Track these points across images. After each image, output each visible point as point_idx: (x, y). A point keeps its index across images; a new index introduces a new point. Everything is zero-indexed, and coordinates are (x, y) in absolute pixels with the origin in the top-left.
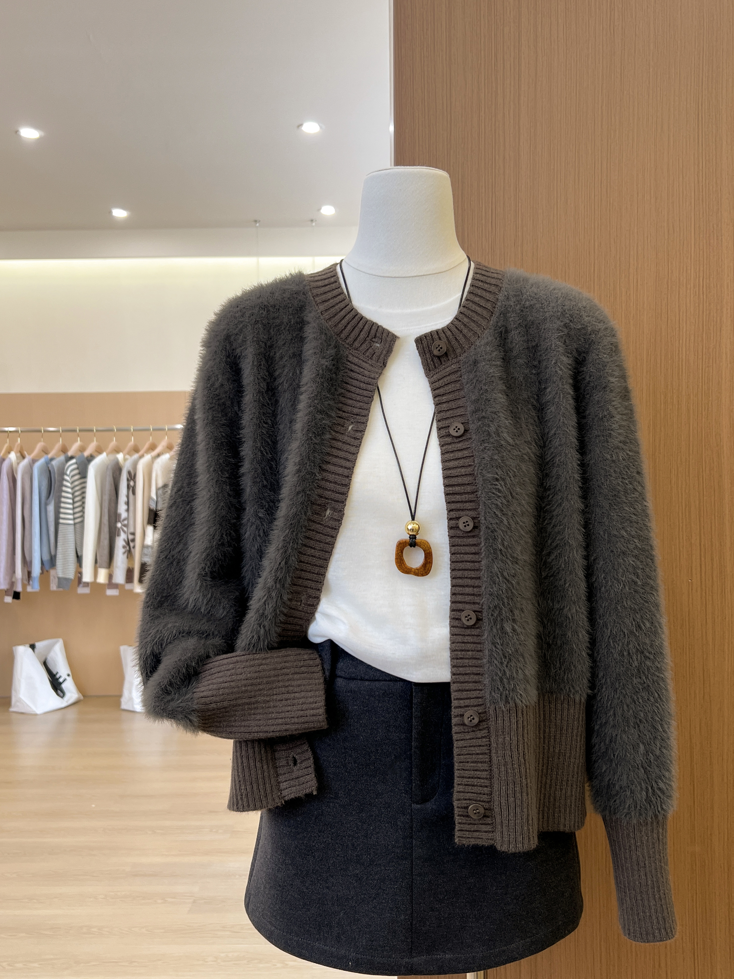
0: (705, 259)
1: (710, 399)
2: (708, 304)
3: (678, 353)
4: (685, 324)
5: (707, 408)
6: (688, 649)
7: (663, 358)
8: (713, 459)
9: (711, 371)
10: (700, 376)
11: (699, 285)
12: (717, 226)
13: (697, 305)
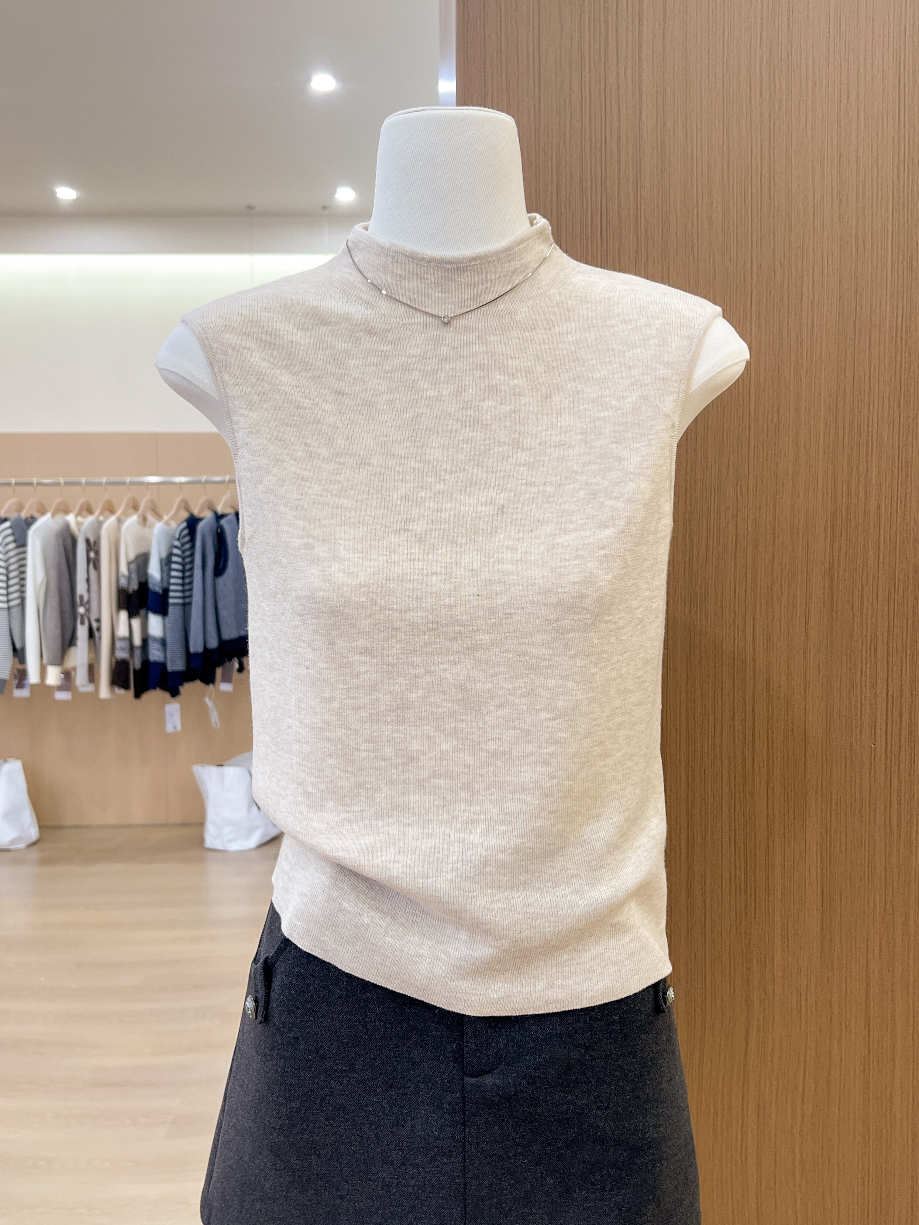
0: (906, 289)
1: (909, 490)
2: (907, 355)
3: (868, 425)
4: (877, 382)
5: (903, 503)
6: (867, 841)
7: (847, 432)
8: (908, 574)
9: (911, 449)
10: (897, 457)
11: (897, 327)
13: (893, 355)
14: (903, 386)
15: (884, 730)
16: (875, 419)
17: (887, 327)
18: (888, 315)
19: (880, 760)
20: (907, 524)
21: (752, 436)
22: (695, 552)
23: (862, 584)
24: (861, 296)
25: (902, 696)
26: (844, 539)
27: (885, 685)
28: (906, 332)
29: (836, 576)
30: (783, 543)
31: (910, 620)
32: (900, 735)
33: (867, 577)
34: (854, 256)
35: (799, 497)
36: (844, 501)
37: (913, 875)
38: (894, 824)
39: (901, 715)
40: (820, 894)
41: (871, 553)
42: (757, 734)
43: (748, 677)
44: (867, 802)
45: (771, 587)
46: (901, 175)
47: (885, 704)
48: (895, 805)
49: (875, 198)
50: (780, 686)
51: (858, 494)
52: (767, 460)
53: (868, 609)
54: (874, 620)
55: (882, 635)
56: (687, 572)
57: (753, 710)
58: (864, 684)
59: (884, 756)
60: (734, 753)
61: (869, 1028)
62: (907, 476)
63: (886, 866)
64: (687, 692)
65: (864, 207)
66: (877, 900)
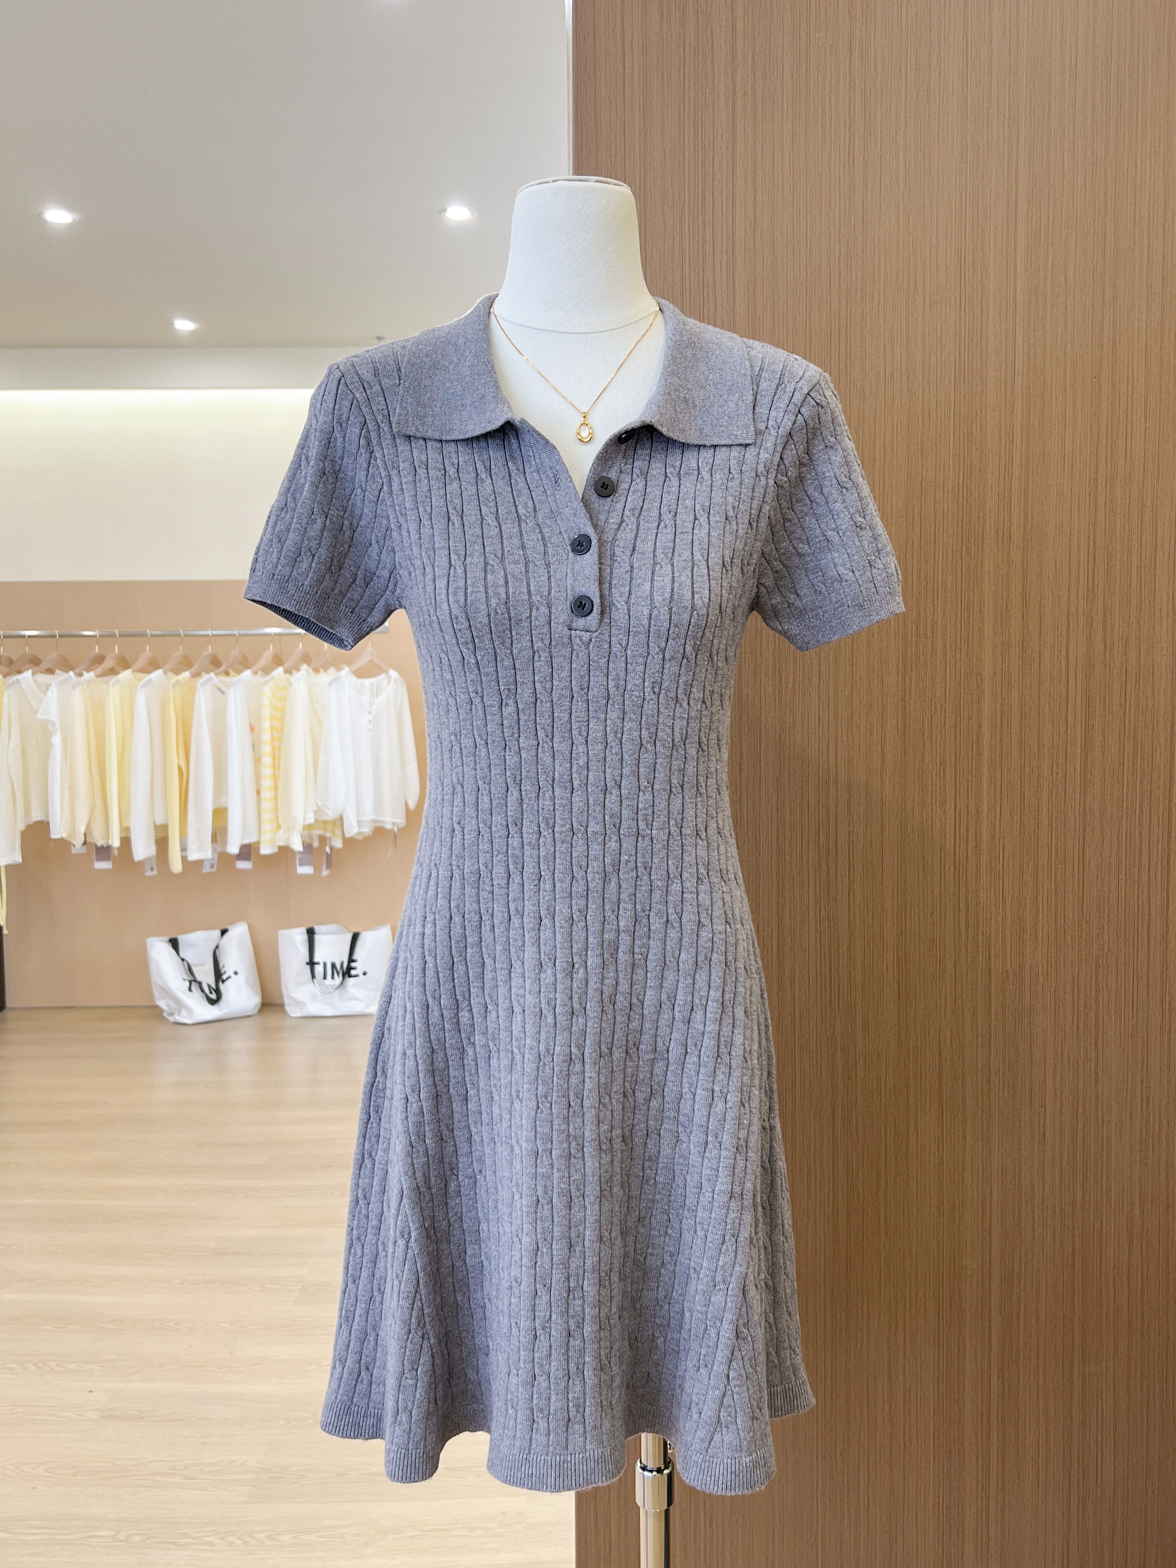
0: (966, 453)
7: (915, 579)
11: (958, 486)
12: (981, 411)
13: (956, 511)
14: (964, 539)
16: (940, 568)
17: (950, 487)
18: (950, 476)
19: (950, 870)
20: (970, 661)
22: (784, 686)
24: (926, 459)
26: (914, 674)
27: (953, 803)
29: (908, 707)
30: (860, 678)
31: (975, 745)
33: (936, 707)
34: (920, 424)
37: (980, 973)
39: (968, 830)
40: (896, 988)
41: (938, 685)
42: (839, 845)
43: (831, 796)
44: (938, 908)
45: (851, 716)
48: (963, 909)
50: (859, 804)
53: (937, 736)
55: (951, 760)
56: (777, 702)
57: (836, 825)
58: (934, 802)
60: (820, 863)
62: (969, 618)
63: (955, 964)
64: (777, 809)
65: (929, 382)
66: (948, 995)
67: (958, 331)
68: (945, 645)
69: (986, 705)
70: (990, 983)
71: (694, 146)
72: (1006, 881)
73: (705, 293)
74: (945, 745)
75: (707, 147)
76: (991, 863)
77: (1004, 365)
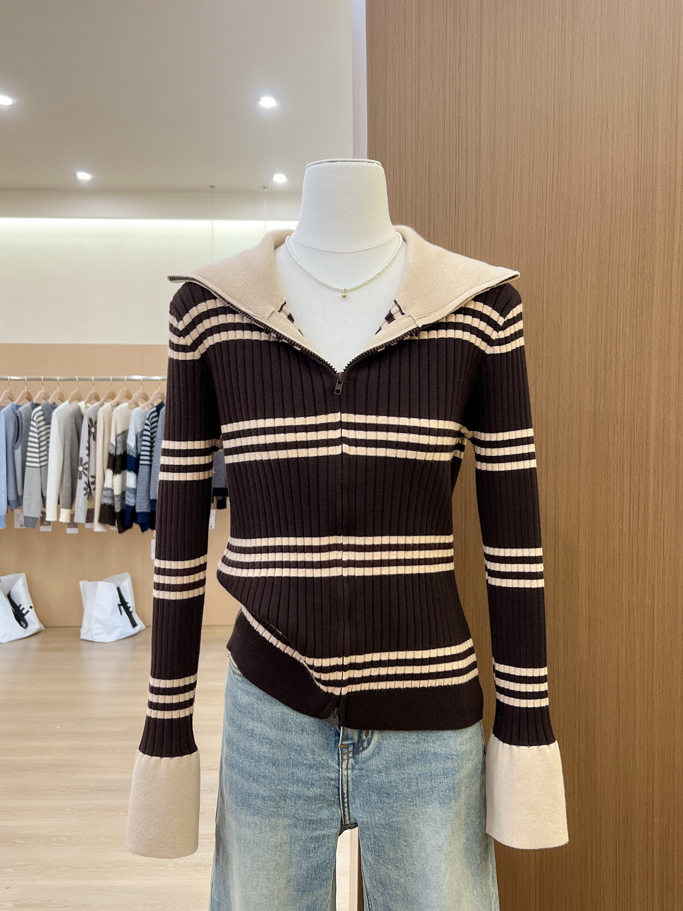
0: (641, 243)
1: (643, 366)
2: (642, 283)
3: (617, 326)
4: (622, 300)
5: (639, 375)
6: (617, 587)
8: (643, 420)
9: (644, 341)
10: (635, 346)
11: (635, 266)
13: (633, 283)
14: (639, 302)
15: (628, 517)
16: (621, 322)
17: (629, 266)
18: (630, 258)
19: (626, 536)
20: (641, 388)
21: (545, 333)
23: (614, 426)
24: (613, 247)
25: (639, 495)
26: (602, 396)
27: (629, 488)
28: (641, 269)
29: (598, 420)
30: (564, 399)
31: (644, 448)
32: (638, 520)
33: (617, 421)
34: (609, 223)
35: (574, 370)
36: (602, 372)
37: (646, 609)
38: (635, 577)
39: (639, 508)
40: (587, 620)
41: (619, 405)
43: (543, 483)
44: (618, 563)
45: (558, 426)
46: (639, 173)
47: (629, 500)
48: (635, 564)
49: (623, 187)
50: (563, 488)
51: (611, 369)
52: (554, 347)
53: (618, 440)
54: (622, 448)
55: (627, 458)
58: (615, 487)
59: (628, 534)
61: (619, 707)
62: (641, 358)
63: (629, 603)
65: (616, 192)
66: (624, 624)
67: (636, 158)
68: (624, 377)
69: (653, 419)
70: (654, 616)
71: (454, 27)
72: (666, 544)
73: (460, 128)
74: (623, 447)
75: (463, 27)
76: (654, 531)
77: (668, 182)
